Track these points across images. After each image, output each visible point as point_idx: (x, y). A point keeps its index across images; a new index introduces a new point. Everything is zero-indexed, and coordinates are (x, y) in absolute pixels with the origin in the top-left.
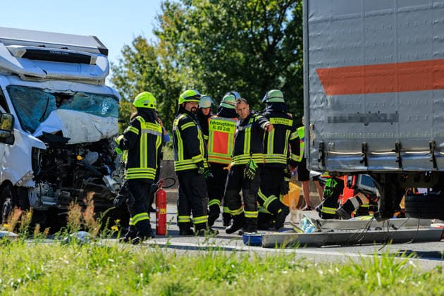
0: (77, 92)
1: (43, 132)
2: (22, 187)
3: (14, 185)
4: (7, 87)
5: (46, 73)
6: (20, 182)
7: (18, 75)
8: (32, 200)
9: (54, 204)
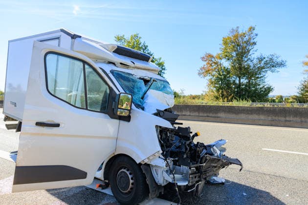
0: (151, 78)
1: (157, 110)
2: (146, 164)
3: (138, 163)
4: (110, 71)
5: (134, 63)
6: (146, 161)
7: (114, 64)
8: (158, 177)
9: (187, 183)
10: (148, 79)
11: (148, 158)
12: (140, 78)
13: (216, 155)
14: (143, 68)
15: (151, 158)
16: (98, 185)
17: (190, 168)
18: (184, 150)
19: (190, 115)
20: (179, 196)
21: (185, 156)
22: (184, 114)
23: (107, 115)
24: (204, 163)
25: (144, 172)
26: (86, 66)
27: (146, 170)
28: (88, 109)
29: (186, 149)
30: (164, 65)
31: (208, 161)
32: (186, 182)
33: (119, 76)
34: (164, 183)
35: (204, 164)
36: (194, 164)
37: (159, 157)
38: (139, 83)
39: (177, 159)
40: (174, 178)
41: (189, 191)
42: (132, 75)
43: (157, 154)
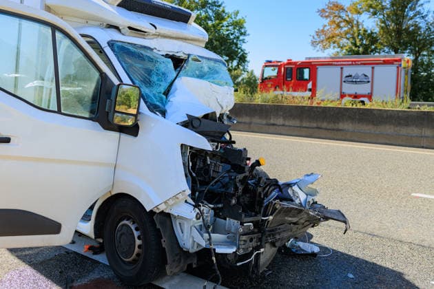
0: (189, 55)
1: (188, 116)
2: (162, 212)
3: (148, 211)
4: (108, 43)
5: (156, 28)
6: (162, 208)
7: (117, 28)
8: (183, 236)
9: (234, 250)
10: (183, 56)
11: (165, 202)
12: (167, 56)
13: (297, 201)
14: (174, 36)
15: (171, 202)
16: (88, 247)
17: (242, 224)
18: (232, 190)
19: (283, 125)
20: (218, 272)
21: (234, 202)
22: (272, 121)
23: (97, 123)
24: (271, 215)
25: (158, 226)
26: (58, 35)
27: (162, 223)
28: (62, 111)
29: (236, 188)
30: (245, 25)
31: (279, 212)
32: (232, 248)
33: (123, 51)
34: (192, 248)
35: (271, 218)
36: (251, 216)
37: (186, 201)
38: (163, 65)
39: (220, 206)
40: (210, 239)
41: (238, 264)
42: (152, 50)
43: (180, 196)
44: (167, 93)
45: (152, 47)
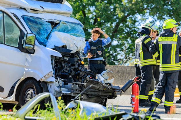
0: (60, 21)
1: (54, 46)
2: (44, 82)
3: (38, 80)
4: (22, 17)
5: (43, 9)
6: (43, 79)
7: (25, 9)
8: (51, 90)
10: (58, 22)
11: (44, 77)
12: (49, 22)
15: (46, 76)
18: (69, 72)
21: (70, 76)
23: (18, 49)
27: (43, 85)
28: (6, 44)
31: (89, 82)
32: (69, 92)
33: (28, 20)
35: (86, 84)
37: (52, 76)
38: (46, 26)
43: (50, 74)
44: (48, 38)
45: (41, 18)
